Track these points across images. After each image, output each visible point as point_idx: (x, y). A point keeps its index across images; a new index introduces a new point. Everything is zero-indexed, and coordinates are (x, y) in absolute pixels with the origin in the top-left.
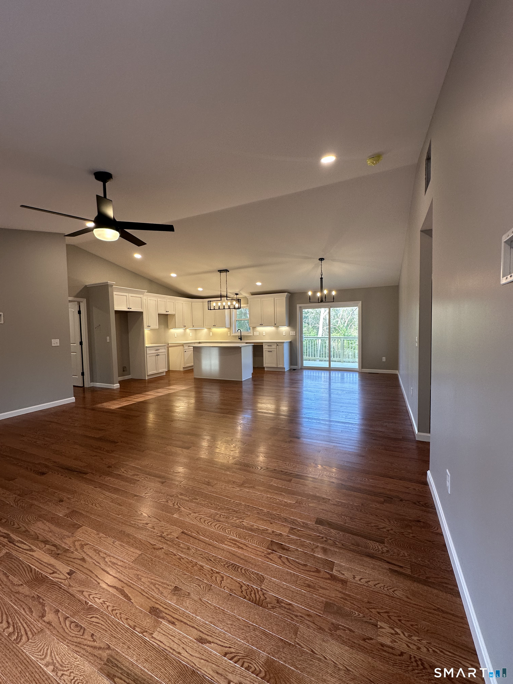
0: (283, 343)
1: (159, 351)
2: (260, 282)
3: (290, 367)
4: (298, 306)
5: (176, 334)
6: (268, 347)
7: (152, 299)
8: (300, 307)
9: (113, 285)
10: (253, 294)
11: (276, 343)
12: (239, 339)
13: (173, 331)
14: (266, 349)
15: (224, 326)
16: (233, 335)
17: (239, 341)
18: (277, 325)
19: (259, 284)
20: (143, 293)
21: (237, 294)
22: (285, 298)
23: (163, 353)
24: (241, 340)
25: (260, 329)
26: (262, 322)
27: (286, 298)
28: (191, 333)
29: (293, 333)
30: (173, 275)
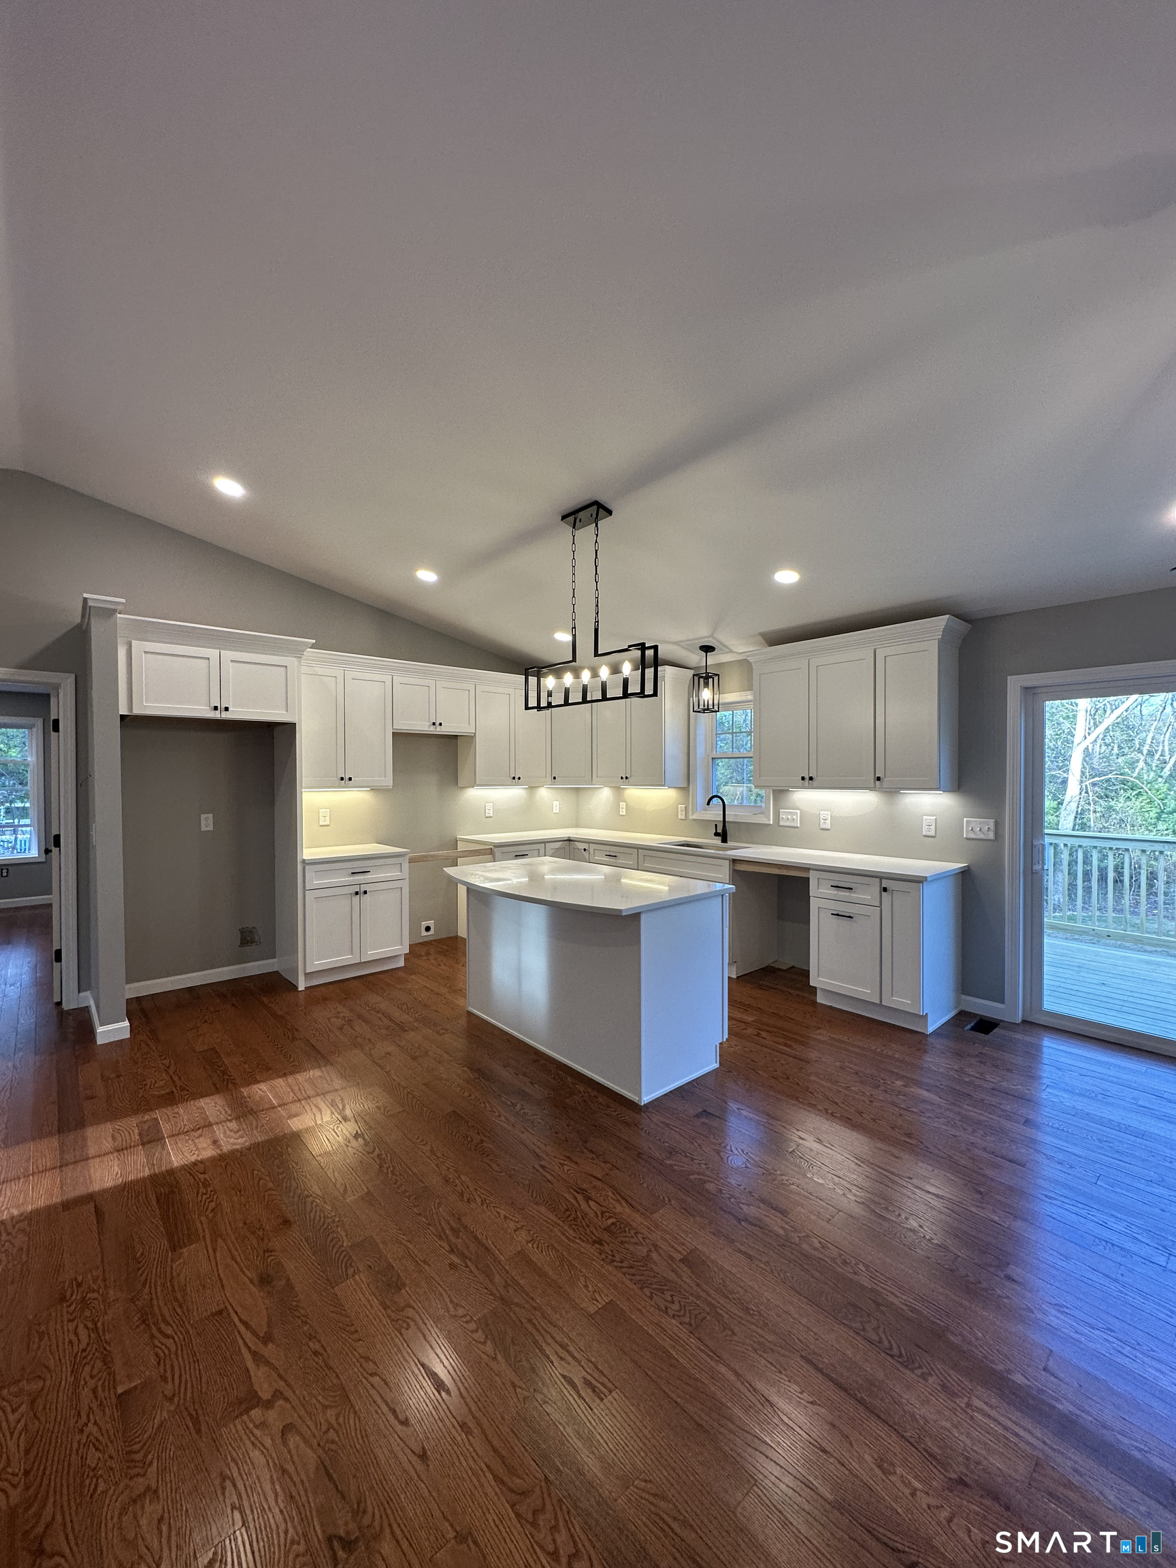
0: (918, 881)
1: (368, 876)
2: (792, 568)
3: (958, 1002)
4: (1014, 684)
5: (489, 806)
6: (834, 892)
7: (368, 676)
8: (1028, 691)
9: (114, 611)
10: (777, 639)
11: (880, 876)
12: (716, 834)
13: (476, 796)
14: (823, 904)
15: (659, 781)
16: (694, 817)
17: (717, 841)
18: (886, 782)
19: (787, 577)
20: (297, 652)
21: (707, 649)
22: (934, 648)
23: (390, 885)
24: (724, 840)
25: (805, 798)
26: (813, 767)
27: (941, 643)
28: (556, 803)
29: (978, 827)
30: (427, 576)
